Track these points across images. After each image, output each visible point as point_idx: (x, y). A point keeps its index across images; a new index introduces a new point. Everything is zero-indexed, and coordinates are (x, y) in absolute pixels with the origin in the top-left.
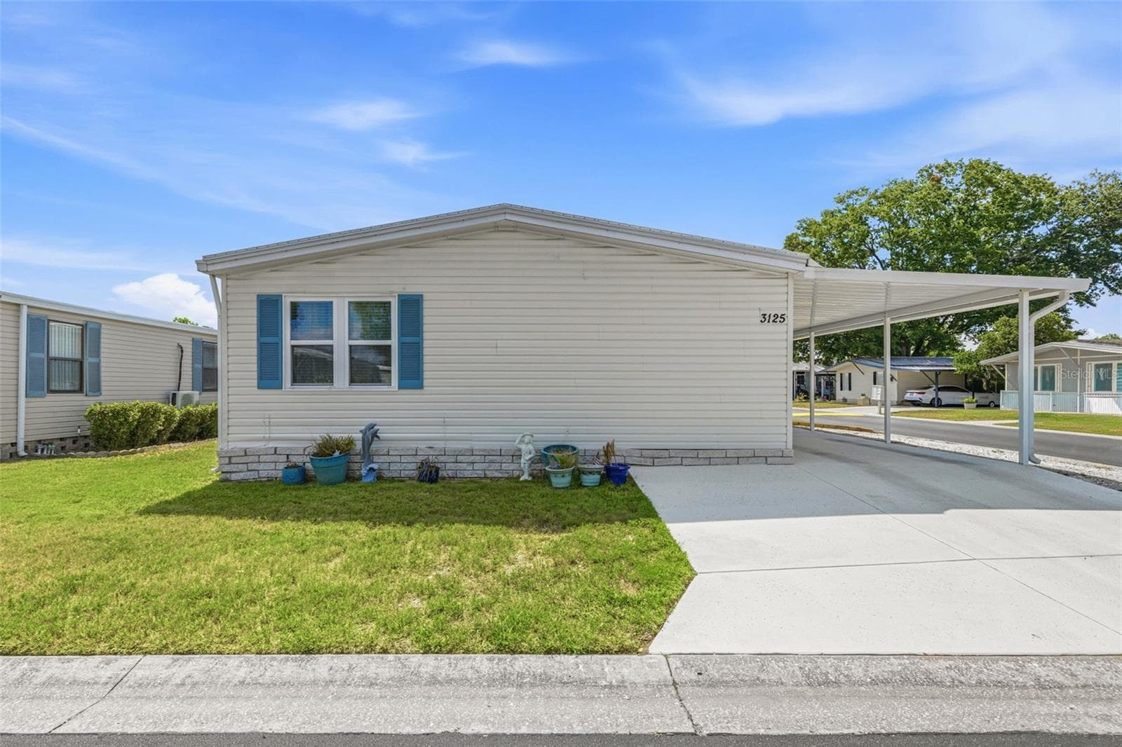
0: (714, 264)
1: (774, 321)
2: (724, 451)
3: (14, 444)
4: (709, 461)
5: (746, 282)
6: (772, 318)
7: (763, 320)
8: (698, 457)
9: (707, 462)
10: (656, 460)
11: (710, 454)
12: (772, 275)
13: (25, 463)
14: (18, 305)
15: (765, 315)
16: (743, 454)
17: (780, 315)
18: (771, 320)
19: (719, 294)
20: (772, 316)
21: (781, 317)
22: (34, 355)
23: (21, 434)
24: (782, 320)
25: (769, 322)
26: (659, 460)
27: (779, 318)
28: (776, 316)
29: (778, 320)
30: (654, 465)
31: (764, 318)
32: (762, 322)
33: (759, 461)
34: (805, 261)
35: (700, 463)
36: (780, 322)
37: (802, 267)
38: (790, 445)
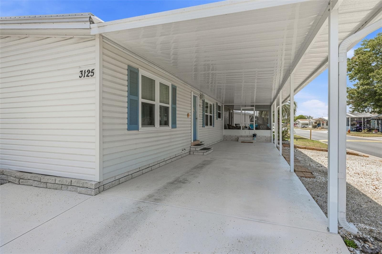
0: (55, 37)
1: (87, 76)
2: (55, 178)
5: (72, 47)
6: (87, 73)
8: (41, 181)
9: (45, 186)
10: (21, 180)
11: (46, 180)
12: (87, 38)
15: (82, 71)
16: (64, 182)
17: (91, 71)
18: (85, 75)
20: (86, 71)
24: (92, 74)
25: (84, 77)
26: (22, 180)
27: (90, 73)
28: (89, 71)
29: (89, 75)
30: (20, 184)
31: (82, 74)
32: (80, 77)
33: (74, 190)
34: (88, 19)
35: (42, 186)
36: (91, 76)
37: (87, 25)
38: (97, 178)
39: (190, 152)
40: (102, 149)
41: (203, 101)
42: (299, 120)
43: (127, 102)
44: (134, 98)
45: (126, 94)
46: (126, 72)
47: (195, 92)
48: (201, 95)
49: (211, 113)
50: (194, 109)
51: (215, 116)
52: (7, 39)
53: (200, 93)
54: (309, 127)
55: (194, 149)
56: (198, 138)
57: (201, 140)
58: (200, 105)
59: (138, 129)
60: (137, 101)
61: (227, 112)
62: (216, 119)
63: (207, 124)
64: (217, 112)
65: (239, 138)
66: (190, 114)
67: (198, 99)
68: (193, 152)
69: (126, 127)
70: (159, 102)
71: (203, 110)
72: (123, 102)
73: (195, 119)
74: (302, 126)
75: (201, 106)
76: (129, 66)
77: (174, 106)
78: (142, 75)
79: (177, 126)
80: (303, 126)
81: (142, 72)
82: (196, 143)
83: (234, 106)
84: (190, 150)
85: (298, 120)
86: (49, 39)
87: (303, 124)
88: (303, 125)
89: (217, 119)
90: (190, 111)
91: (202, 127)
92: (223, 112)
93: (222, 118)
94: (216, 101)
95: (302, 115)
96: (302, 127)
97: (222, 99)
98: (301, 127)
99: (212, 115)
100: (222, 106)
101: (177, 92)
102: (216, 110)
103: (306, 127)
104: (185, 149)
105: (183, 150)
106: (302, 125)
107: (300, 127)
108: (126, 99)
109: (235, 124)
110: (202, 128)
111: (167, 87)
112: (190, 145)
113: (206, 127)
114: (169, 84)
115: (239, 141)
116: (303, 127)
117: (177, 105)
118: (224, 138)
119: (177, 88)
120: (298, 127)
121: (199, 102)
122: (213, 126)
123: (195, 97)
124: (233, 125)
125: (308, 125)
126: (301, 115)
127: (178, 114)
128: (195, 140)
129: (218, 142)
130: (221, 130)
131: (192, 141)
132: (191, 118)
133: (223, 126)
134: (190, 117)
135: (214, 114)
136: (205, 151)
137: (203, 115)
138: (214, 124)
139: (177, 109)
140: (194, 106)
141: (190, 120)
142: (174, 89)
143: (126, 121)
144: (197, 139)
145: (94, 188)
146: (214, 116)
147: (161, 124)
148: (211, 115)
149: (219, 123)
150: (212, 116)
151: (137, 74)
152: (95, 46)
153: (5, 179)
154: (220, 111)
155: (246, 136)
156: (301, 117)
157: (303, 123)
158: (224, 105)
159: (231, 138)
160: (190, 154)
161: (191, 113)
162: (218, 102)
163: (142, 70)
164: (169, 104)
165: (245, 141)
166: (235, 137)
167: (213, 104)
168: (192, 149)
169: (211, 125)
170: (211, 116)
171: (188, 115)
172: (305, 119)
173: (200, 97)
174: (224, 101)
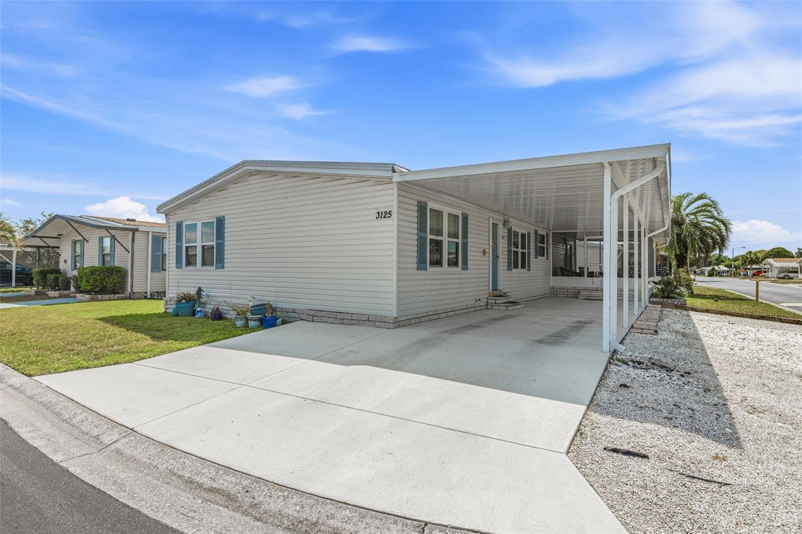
0: (350, 179)
1: (384, 217)
2: (351, 315)
3: (146, 293)
4: (342, 322)
5: (368, 189)
6: (384, 215)
7: (378, 216)
8: (336, 318)
9: (341, 322)
10: (314, 318)
11: (342, 316)
12: (384, 181)
13: (149, 301)
14: (148, 232)
15: (379, 212)
16: (361, 318)
17: (388, 212)
18: (383, 217)
19: (352, 200)
20: (383, 212)
21: (389, 214)
22: (155, 253)
23: (149, 288)
24: (390, 215)
25: (381, 218)
26: (316, 318)
27: (387, 214)
28: (386, 213)
29: (387, 216)
30: (313, 321)
31: (378, 215)
32: (377, 218)
33: (371, 324)
34: (391, 169)
35: (337, 322)
36: (388, 217)
37: (390, 174)
38: (394, 314)
39: (487, 305)
40: (398, 287)
41: (510, 230)
42: (771, 261)
43: (417, 240)
44: (422, 234)
45: (416, 231)
46: (416, 208)
47: (494, 218)
48: (505, 222)
49: (523, 247)
50: (492, 243)
51: (531, 253)
52: (298, 179)
53: (504, 218)
54: (799, 277)
55: (494, 301)
56: (501, 286)
57: (505, 291)
58: (503, 237)
59: (426, 269)
60: (426, 238)
61: (560, 244)
62: (535, 258)
63: (516, 267)
64: (536, 246)
65: (581, 293)
66: (487, 251)
67: (500, 226)
68: (492, 306)
69: (416, 266)
70: (447, 237)
71: (509, 244)
72: (413, 240)
73: (496, 257)
74: (779, 276)
75: (506, 238)
76: (419, 202)
77: (465, 241)
78: (430, 209)
79: (469, 267)
80: (782, 275)
81: (431, 205)
82: (497, 293)
83: (578, 234)
84: (487, 303)
85: (768, 260)
86: (342, 180)
87: (782, 270)
88: (783, 272)
89: (537, 258)
90: (488, 246)
91: (508, 270)
92: (549, 245)
93: (547, 256)
94: (533, 228)
95: (780, 248)
96: (778, 278)
97: (548, 221)
98: (776, 277)
99: (526, 251)
100: (547, 234)
101: (469, 221)
102: (535, 243)
103: (792, 278)
104: (479, 300)
105: (476, 301)
106: (780, 272)
107: (774, 278)
108: (416, 237)
109: (579, 268)
110: (506, 271)
111: (456, 217)
112: (487, 296)
113: (514, 270)
114: (459, 213)
115: (579, 297)
116: (784, 278)
117: (469, 239)
118: (552, 292)
119: (469, 217)
120: (768, 277)
121: (502, 232)
122: (529, 270)
123: (495, 226)
124: (576, 270)
125: (797, 272)
126: (777, 248)
127: (470, 251)
128: (495, 289)
129: (539, 297)
130: (545, 278)
131: (491, 290)
132: (489, 257)
133: (550, 271)
134: (487, 255)
135: (529, 248)
136: (510, 305)
137: (509, 251)
138: (529, 267)
139: (469, 244)
140: (493, 239)
141: (487, 259)
142: (465, 218)
143: (415, 260)
144: (498, 289)
145: (392, 322)
146: (529, 253)
147: (449, 264)
148: (523, 251)
149: (539, 265)
150: (525, 253)
151: (426, 208)
152: (393, 189)
153: (297, 317)
154: (544, 244)
155: (594, 289)
156: (778, 252)
157: (782, 267)
158: (553, 233)
159: (565, 293)
160: (487, 308)
161: (489, 248)
162: (537, 228)
163: (431, 203)
164: (458, 238)
165: (591, 298)
166: (572, 291)
167: (528, 232)
168: (489, 301)
169: (523, 267)
170: (523, 254)
171: (483, 252)
172: (790, 257)
173: (504, 224)
174: (552, 224)
